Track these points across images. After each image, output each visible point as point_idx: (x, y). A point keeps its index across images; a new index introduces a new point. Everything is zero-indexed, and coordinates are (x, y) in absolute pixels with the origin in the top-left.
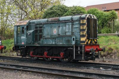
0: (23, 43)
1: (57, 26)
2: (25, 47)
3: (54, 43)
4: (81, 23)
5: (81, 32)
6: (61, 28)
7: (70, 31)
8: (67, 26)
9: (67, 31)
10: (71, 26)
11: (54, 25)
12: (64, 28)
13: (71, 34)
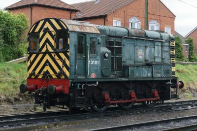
0: (93, 76)
1: (143, 44)
2: (97, 83)
3: (149, 75)
4: (171, 45)
5: (171, 59)
6: (148, 49)
7: (160, 56)
8: (156, 47)
9: (156, 55)
10: (160, 47)
11: (138, 43)
12: (153, 49)
13: (160, 61)
